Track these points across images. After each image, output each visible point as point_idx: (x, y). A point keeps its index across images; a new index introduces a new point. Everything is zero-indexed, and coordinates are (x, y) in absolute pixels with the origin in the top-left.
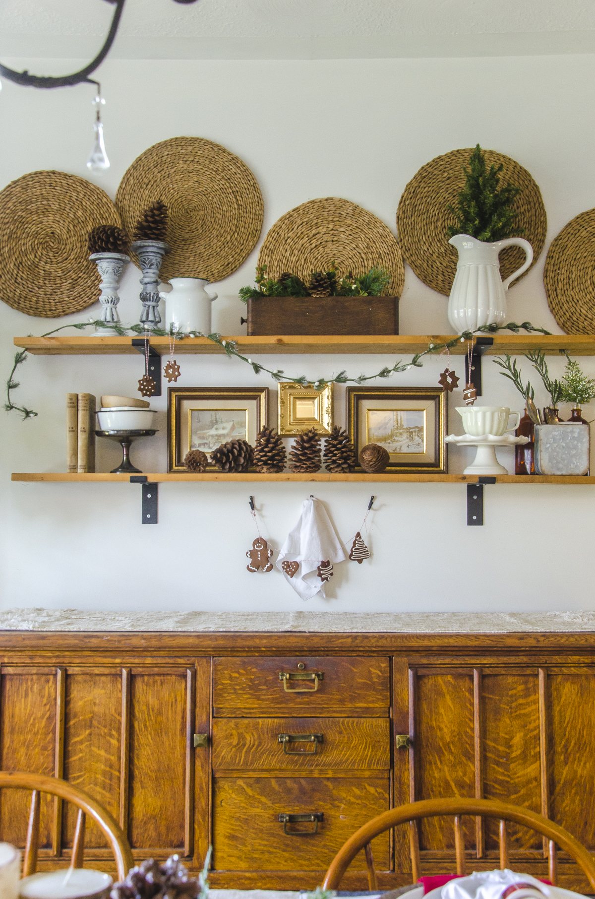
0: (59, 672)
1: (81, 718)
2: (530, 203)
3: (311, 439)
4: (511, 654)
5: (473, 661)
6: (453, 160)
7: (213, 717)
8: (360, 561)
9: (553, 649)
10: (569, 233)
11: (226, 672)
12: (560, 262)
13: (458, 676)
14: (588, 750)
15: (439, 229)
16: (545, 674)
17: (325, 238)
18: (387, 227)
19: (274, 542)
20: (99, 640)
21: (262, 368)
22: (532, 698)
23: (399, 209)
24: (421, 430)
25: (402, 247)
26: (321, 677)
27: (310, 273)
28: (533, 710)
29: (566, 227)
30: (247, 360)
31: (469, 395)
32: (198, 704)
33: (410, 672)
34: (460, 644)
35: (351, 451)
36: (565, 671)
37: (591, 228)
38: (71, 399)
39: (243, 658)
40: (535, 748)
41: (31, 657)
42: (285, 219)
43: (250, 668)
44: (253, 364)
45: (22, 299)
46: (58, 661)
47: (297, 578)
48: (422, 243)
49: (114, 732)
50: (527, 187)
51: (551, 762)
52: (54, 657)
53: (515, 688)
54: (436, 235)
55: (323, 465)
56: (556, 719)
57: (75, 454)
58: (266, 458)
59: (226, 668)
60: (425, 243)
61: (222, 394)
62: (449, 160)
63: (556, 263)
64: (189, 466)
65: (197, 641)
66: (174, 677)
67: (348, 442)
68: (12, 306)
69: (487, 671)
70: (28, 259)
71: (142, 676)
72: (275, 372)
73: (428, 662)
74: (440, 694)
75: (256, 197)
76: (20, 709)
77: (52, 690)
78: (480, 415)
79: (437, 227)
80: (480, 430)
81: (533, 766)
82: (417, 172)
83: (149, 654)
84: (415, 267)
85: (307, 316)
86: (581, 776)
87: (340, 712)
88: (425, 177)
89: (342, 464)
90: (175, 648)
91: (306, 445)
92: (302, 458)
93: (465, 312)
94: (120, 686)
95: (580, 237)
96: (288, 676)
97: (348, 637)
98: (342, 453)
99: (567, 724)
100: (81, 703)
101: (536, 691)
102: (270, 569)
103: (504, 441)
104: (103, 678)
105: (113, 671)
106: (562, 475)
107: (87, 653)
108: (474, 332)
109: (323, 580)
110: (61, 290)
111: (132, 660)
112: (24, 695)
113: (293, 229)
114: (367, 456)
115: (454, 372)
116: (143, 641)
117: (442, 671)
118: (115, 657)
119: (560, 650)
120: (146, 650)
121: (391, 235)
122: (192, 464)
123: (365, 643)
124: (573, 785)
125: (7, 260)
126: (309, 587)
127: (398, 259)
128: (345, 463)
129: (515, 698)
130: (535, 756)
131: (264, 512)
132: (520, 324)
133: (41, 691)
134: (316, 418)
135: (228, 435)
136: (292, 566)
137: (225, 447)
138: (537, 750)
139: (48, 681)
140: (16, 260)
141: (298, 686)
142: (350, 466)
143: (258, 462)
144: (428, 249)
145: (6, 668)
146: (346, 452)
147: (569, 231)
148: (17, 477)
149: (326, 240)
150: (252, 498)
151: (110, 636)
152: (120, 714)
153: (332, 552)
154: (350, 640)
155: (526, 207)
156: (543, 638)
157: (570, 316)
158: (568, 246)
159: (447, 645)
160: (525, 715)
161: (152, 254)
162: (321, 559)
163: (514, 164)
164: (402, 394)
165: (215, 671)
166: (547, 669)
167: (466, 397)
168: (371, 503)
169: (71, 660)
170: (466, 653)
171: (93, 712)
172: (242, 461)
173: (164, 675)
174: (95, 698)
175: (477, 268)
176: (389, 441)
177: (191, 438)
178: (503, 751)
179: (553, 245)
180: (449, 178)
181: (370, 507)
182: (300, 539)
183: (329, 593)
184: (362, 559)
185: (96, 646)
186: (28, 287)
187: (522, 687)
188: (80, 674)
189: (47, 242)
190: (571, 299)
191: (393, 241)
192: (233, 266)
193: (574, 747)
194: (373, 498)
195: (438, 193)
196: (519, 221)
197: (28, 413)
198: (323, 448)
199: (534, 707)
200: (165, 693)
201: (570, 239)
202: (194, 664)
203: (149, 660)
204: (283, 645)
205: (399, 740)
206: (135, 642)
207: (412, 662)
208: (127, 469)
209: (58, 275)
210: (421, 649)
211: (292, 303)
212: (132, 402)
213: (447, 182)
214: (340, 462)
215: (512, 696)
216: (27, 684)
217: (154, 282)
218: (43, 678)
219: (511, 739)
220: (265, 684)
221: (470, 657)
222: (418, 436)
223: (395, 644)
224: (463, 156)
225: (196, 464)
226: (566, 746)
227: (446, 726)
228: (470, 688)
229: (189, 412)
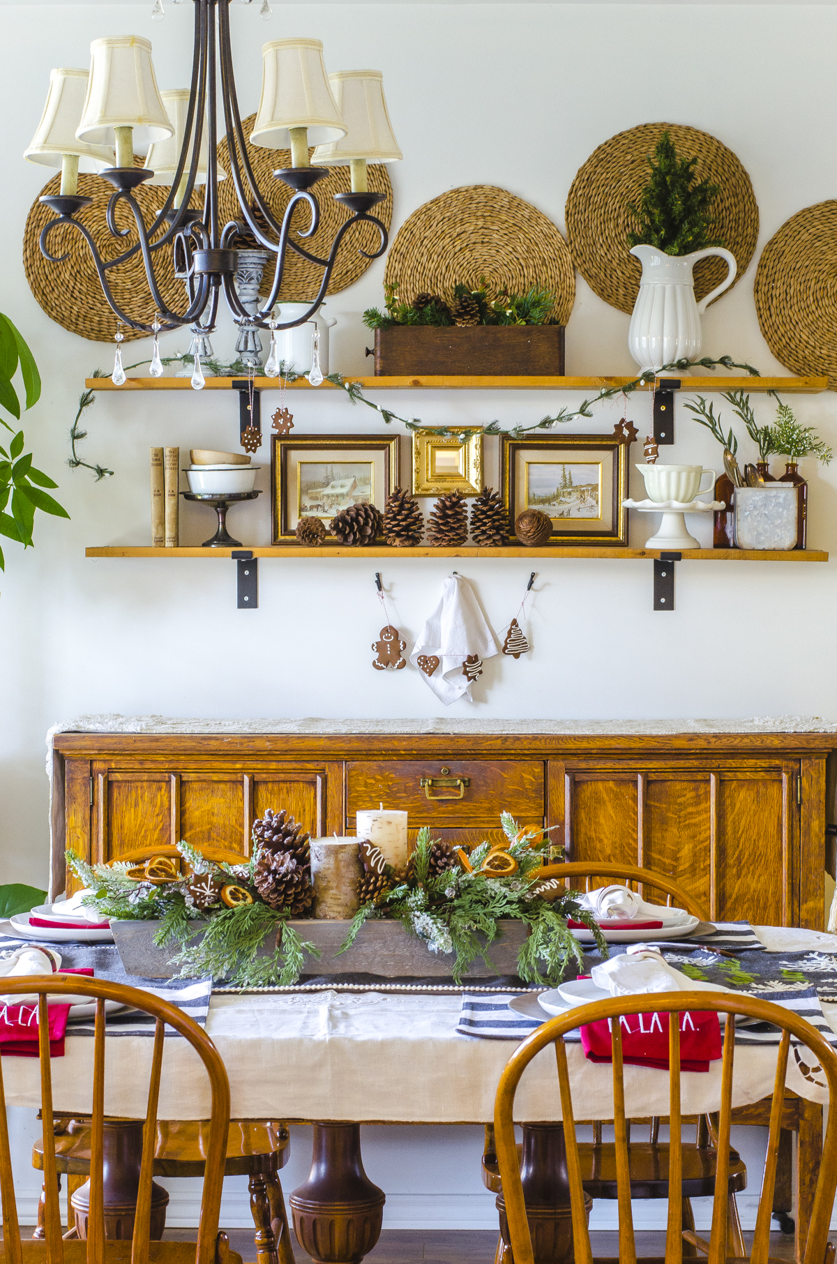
0: (174, 779)
1: (198, 829)
2: (737, 195)
3: (455, 505)
4: (680, 757)
5: (638, 766)
6: (639, 138)
7: (346, 828)
8: (517, 656)
9: (726, 751)
10: (787, 235)
11: (361, 778)
12: (775, 273)
13: (620, 782)
14: (763, 862)
15: (621, 228)
16: (716, 780)
17: (473, 238)
18: (553, 224)
19: (406, 631)
20: (219, 742)
21: (394, 416)
22: (703, 806)
23: (569, 201)
24: (595, 488)
25: (572, 251)
26: (468, 784)
27: (454, 286)
28: (703, 820)
29: (783, 227)
30: (376, 407)
31: (650, 450)
32: (329, 814)
33: (567, 778)
34: (622, 746)
35: (504, 518)
36: (740, 776)
37: (814, 229)
38: (156, 455)
39: (380, 763)
40: (704, 860)
41: (141, 762)
42: (421, 214)
43: (387, 773)
44: (383, 411)
45: (80, 319)
46: (171, 766)
47: (436, 676)
48: (599, 246)
49: (235, 845)
50: (734, 173)
51: (721, 876)
52: (166, 761)
53: (684, 796)
54: (616, 235)
55: (470, 536)
56: (729, 829)
57: (162, 523)
58: (400, 528)
59: (361, 774)
60: (601, 246)
61: (341, 442)
62: (633, 138)
63: (770, 273)
64: (303, 538)
65: (328, 743)
66: (301, 785)
67: (500, 507)
68: (68, 328)
69: (653, 777)
70: (88, 267)
71: (266, 782)
72: (410, 421)
73: (588, 767)
74: (599, 801)
75: (383, 184)
76: (130, 819)
77: (165, 798)
78: (663, 475)
79: (618, 225)
80: (664, 493)
81: (702, 881)
82: (592, 153)
83: (273, 758)
84: (589, 277)
85: (451, 350)
86: (754, 891)
87: (489, 822)
88: (602, 160)
89: (493, 535)
90: (304, 750)
91: (449, 512)
92: (444, 528)
93: (648, 342)
94: (241, 795)
95: (800, 241)
96: (430, 782)
97: (497, 738)
98: (494, 521)
99: (741, 835)
100: (197, 813)
101: (707, 799)
102: (403, 665)
103: (692, 508)
104: (222, 786)
105: (233, 777)
106: (764, 550)
107: (204, 758)
108: (657, 372)
109: (469, 679)
110: (131, 307)
111: (254, 765)
112: (133, 804)
113: (430, 227)
114: (524, 526)
115: (632, 422)
116: (268, 743)
117: (603, 777)
118: (235, 762)
119: (733, 753)
120: (271, 753)
121: (558, 235)
122: (307, 536)
123: (517, 745)
124: (746, 900)
125: (60, 268)
126: (452, 689)
127: (568, 267)
128: (497, 533)
129: (683, 806)
130: (704, 870)
131: (395, 594)
132: (717, 359)
133: (152, 800)
134: (461, 473)
135: (347, 495)
136: (431, 662)
137: (348, 514)
138: (707, 863)
139: (160, 789)
140: (72, 267)
141: (442, 793)
142: (503, 538)
143: (389, 533)
144: (606, 254)
145: (113, 774)
146: (498, 520)
147: (786, 232)
148: (92, 552)
149: (473, 241)
150: (378, 575)
151: (231, 737)
152: (242, 826)
153: (480, 644)
154: (499, 742)
155: (732, 200)
156: (714, 740)
157: (787, 343)
158: (786, 252)
159: (608, 747)
160: (695, 825)
161: (251, 266)
162: (467, 652)
163: (717, 145)
164: (570, 443)
165: (348, 777)
166: (719, 773)
167: (646, 453)
168: (531, 583)
169: (186, 765)
170: (631, 756)
171: (210, 823)
172: (369, 531)
173: (290, 781)
174: (213, 808)
175: (664, 289)
176: (554, 503)
177: (300, 499)
178: (669, 864)
179: (766, 251)
180: (633, 162)
181: (529, 588)
182: (440, 627)
183: (477, 697)
184: (520, 653)
185: (215, 748)
186: (88, 303)
187: (693, 794)
188: (195, 781)
189: (112, 244)
190: (789, 320)
191: (561, 243)
192: (354, 275)
193: (748, 859)
194: (533, 575)
195: (619, 181)
196: (723, 219)
197: (101, 472)
198: (470, 515)
199: (704, 816)
200: (292, 802)
201: (788, 243)
202: (324, 770)
203: (273, 766)
204: (425, 747)
205: (553, 851)
206: (259, 744)
207: (569, 766)
208: (224, 540)
209: (127, 287)
210: (579, 752)
211: (430, 333)
212: (231, 458)
213: (632, 166)
214: (491, 533)
215: (680, 804)
216: (137, 792)
217: (254, 301)
218: (155, 786)
219: (679, 851)
220: (405, 791)
221: (634, 761)
222: (592, 496)
223: (549, 746)
224: (652, 132)
225: (311, 535)
226: (739, 859)
227: (607, 838)
228: (634, 795)
229: (299, 465)
